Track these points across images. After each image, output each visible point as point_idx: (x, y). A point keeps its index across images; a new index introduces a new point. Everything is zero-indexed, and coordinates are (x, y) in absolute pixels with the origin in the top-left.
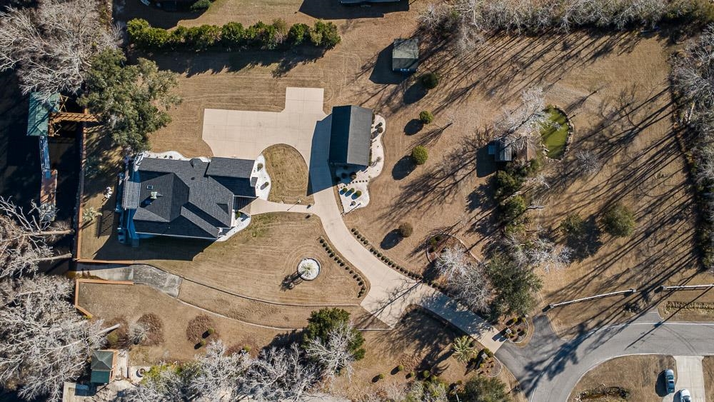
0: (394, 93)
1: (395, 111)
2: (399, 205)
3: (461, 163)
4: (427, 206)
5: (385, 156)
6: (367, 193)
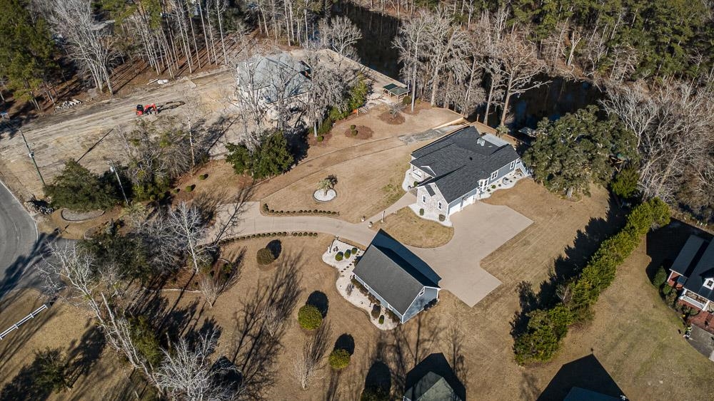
0: (401, 362)
1: (381, 346)
2: (291, 276)
3: (256, 355)
4: (261, 294)
5: (347, 301)
6: (332, 264)
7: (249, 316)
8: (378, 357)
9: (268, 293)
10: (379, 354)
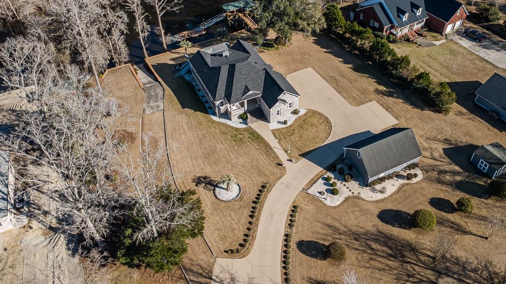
1: (439, 181)
3: (460, 275)
4: (381, 266)
5: (391, 196)
6: (341, 199)
7: (411, 279)
8: (452, 185)
9: (380, 259)
10: (448, 185)
